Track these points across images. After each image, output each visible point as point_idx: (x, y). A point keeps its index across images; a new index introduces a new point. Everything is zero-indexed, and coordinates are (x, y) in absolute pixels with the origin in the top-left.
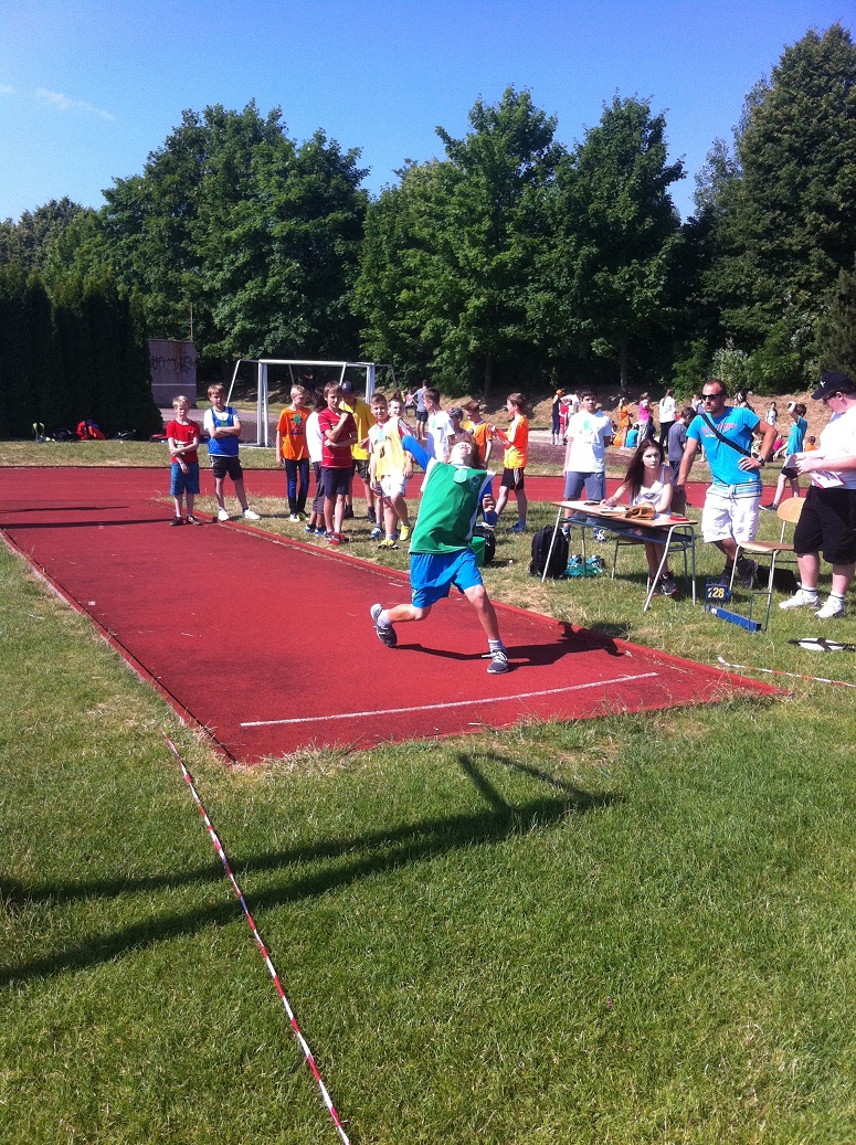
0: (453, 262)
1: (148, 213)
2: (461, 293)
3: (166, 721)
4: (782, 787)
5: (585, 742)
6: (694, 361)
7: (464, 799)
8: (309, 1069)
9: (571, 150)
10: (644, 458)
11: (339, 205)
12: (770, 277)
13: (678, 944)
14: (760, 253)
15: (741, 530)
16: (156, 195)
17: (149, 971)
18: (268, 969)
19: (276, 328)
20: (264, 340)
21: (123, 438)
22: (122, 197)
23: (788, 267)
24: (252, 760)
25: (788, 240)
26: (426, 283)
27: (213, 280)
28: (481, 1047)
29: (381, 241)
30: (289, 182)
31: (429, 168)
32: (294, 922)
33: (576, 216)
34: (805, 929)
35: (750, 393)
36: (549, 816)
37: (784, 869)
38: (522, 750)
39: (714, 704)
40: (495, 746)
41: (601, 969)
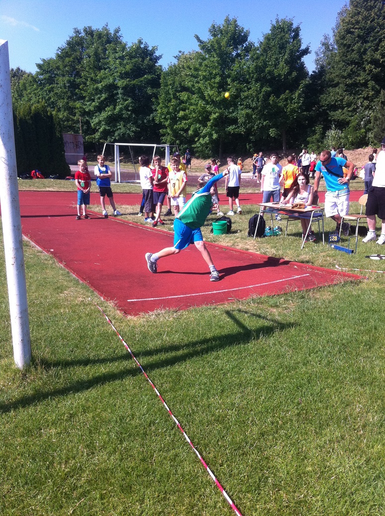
0: (203, 97)
1: (58, 75)
2: (207, 112)
3: (95, 299)
4: (365, 315)
5: (280, 303)
6: (317, 136)
7: (230, 328)
8: (178, 428)
9: (257, 45)
10: (298, 181)
11: (149, 72)
12: (351, 96)
13: (327, 378)
14: (346, 85)
15: (342, 210)
16: (61, 67)
17: (106, 393)
18: (156, 392)
19: (120, 129)
20: (114, 134)
21: (53, 178)
22: (46, 67)
23: (358, 90)
24: (135, 315)
25: (359, 78)
26: (192, 108)
27: (90, 106)
28: (248, 419)
29: (169, 89)
30: (125, 62)
31: (190, 55)
32: (164, 375)
33: (260, 74)
34: (377, 369)
35: (344, 149)
36: (267, 333)
37: (368, 347)
38: (253, 308)
39: (335, 285)
40: (240, 307)
41: (295, 388)
